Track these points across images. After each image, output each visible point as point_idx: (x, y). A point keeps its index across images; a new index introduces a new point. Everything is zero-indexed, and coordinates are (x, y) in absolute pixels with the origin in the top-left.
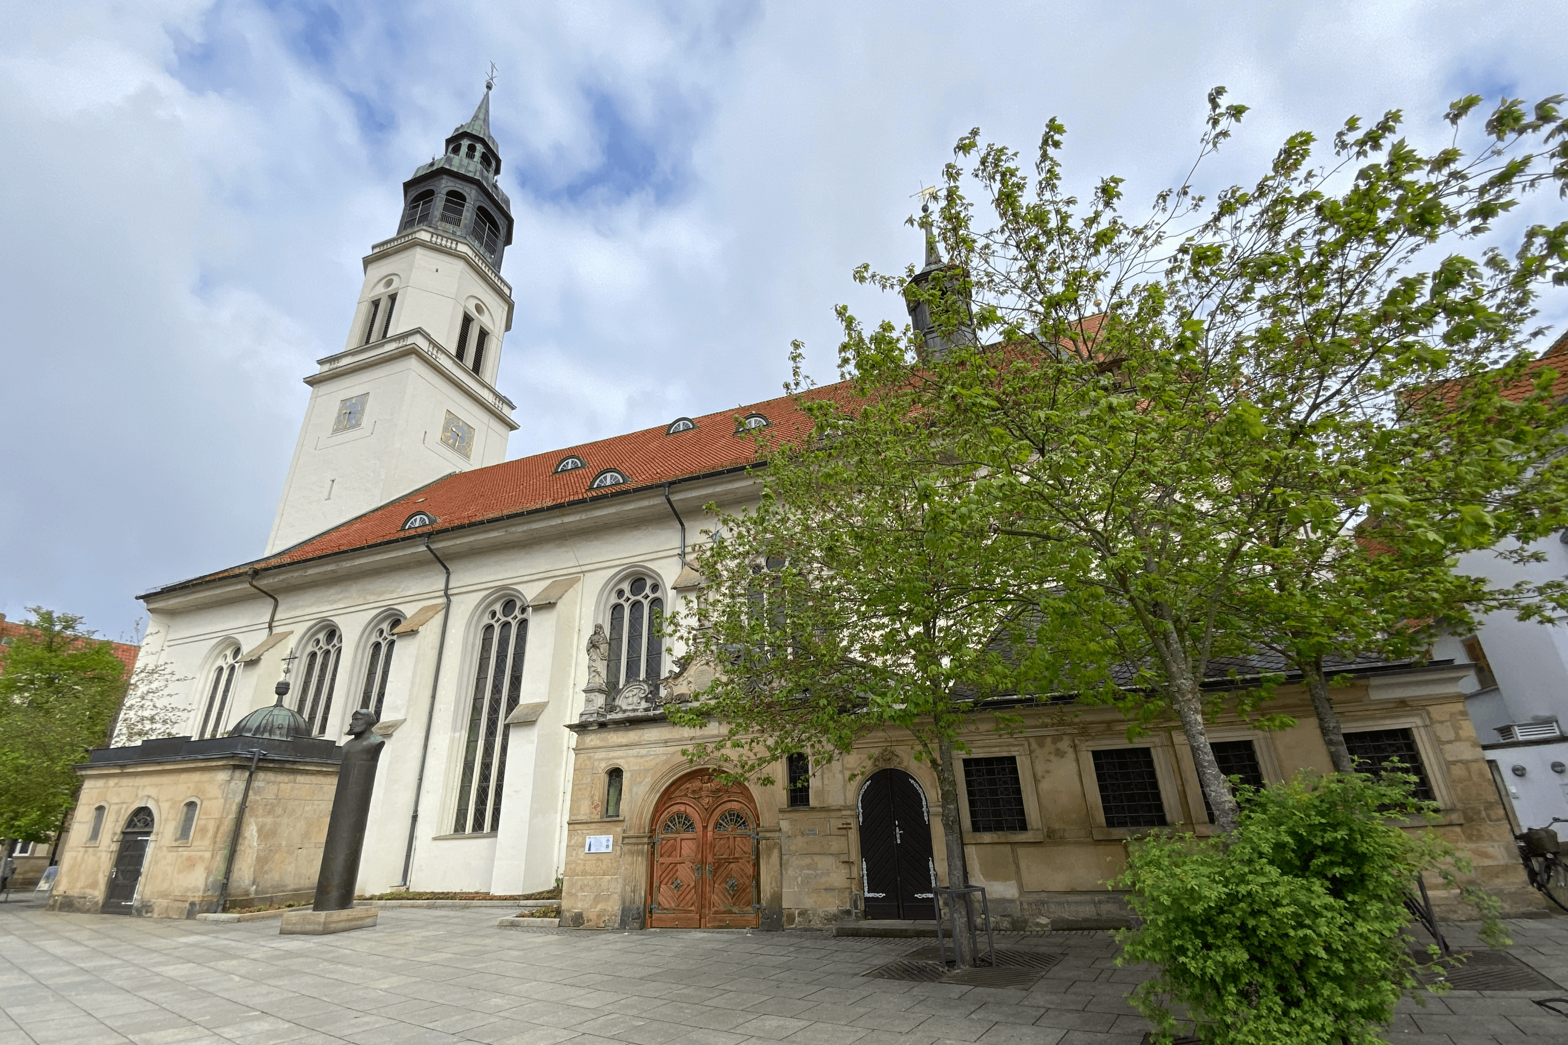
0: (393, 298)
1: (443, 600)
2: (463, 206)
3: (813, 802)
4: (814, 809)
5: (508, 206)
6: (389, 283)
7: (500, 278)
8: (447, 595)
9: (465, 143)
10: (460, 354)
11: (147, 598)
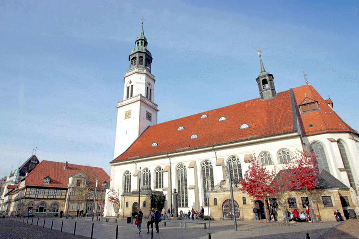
0: (132, 86)
1: (170, 165)
2: (143, 59)
3: (247, 204)
4: (247, 205)
5: (151, 55)
6: (131, 82)
7: (151, 74)
8: (170, 164)
9: (140, 41)
10: (147, 98)
11: (111, 163)
